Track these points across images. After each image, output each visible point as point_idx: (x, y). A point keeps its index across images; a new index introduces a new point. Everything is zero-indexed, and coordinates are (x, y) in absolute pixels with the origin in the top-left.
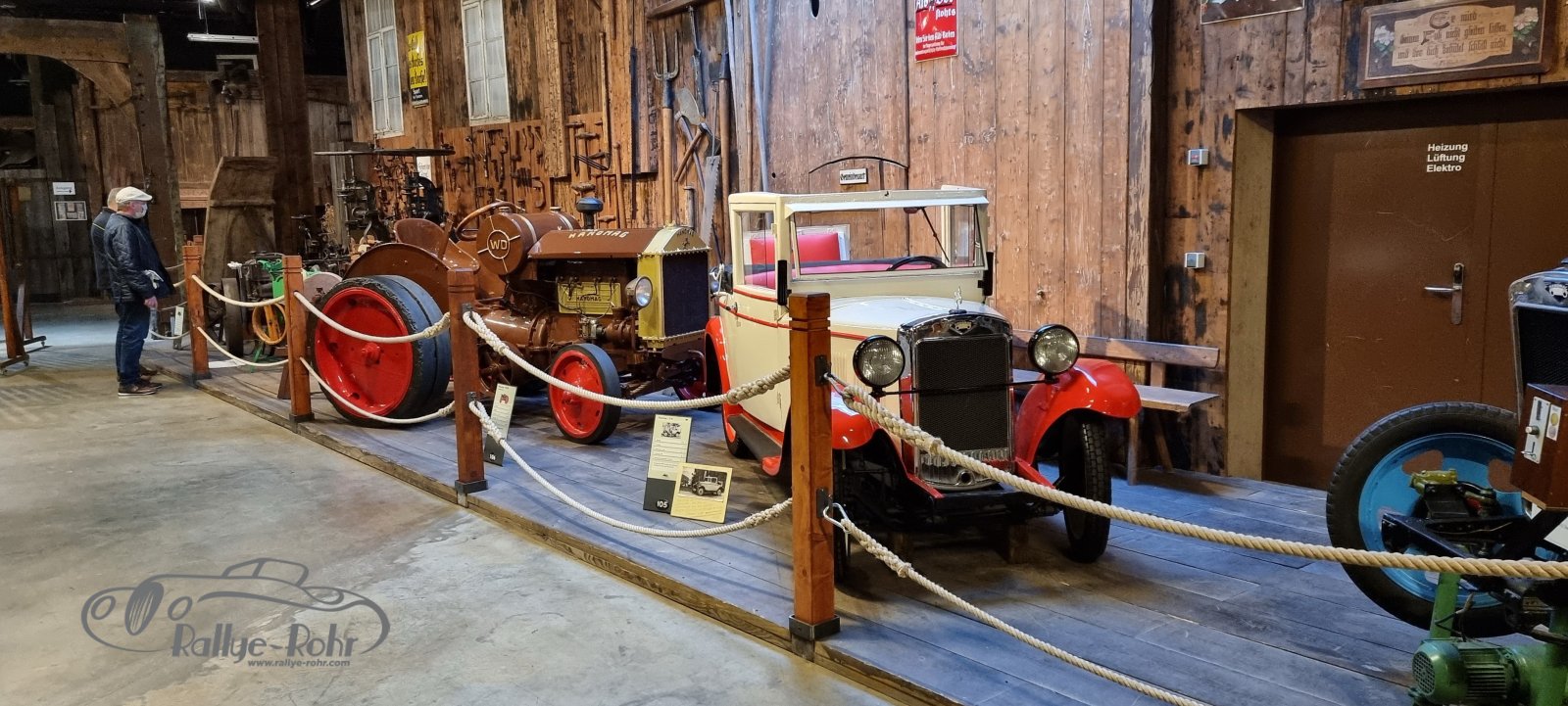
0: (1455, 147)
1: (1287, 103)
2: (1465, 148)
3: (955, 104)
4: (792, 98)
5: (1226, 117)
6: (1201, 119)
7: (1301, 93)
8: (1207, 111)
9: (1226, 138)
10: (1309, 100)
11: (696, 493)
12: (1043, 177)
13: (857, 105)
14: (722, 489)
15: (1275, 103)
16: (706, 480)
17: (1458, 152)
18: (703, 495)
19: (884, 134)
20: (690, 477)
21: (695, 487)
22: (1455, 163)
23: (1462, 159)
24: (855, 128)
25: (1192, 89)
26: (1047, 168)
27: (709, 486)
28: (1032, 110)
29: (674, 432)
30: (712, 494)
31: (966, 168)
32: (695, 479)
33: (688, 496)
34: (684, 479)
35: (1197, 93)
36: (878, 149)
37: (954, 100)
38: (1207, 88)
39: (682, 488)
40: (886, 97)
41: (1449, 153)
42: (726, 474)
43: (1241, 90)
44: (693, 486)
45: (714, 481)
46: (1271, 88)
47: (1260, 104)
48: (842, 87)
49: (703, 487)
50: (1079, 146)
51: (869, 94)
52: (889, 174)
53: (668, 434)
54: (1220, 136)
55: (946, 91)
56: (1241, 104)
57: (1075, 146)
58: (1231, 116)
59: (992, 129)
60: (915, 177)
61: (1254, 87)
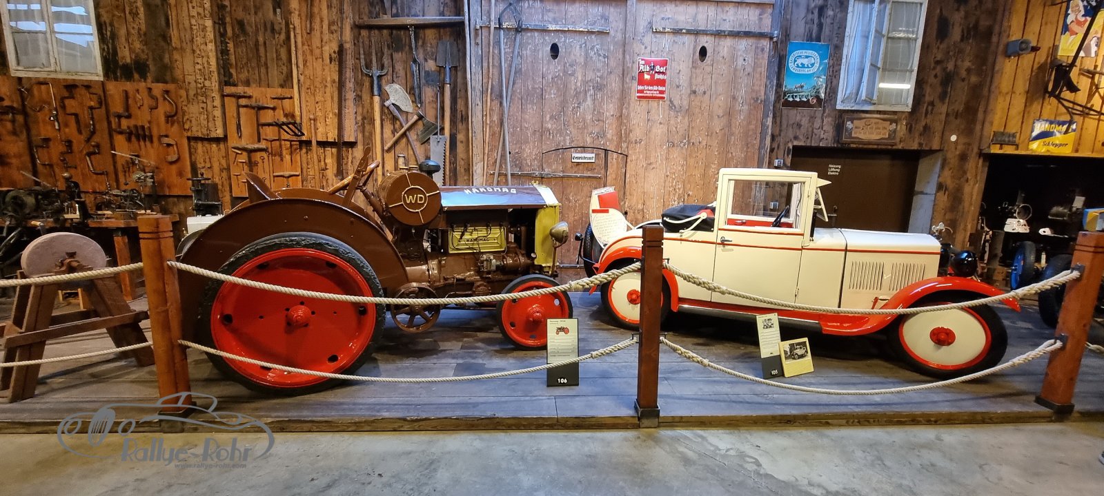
0: (837, 166)
1: (813, 145)
2: (840, 167)
3: (662, 125)
4: (529, 106)
5: (789, 148)
6: (778, 147)
7: (819, 141)
8: (781, 144)
9: (788, 155)
10: (821, 145)
11: (794, 359)
12: (713, 166)
13: (589, 117)
14: (807, 352)
15: (808, 144)
16: (797, 349)
17: (838, 168)
18: (799, 358)
19: (609, 136)
20: (788, 350)
21: (793, 355)
22: (837, 172)
23: (839, 170)
24: (586, 131)
25: (775, 134)
26: (716, 162)
27: (799, 352)
28: (710, 134)
29: (770, 324)
30: (802, 356)
31: (667, 159)
32: (791, 351)
33: (791, 362)
34: (786, 352)
35: (777, 136)
36: (604, 144)
37: (661, 123)
38: (782, 134)
39: (786, 358)
40: (612, 115)
41: (835, 168)
42: (805, 342)
43: (796, 138)
44: (792, 355)
45: (801, 348)
46: (808, 138)
47: (803, 144)
48: (576, 105)
49: (797, 354)
50: (734, 154)
51: (599, 112)
52: (613, 159)
53: (766, 327)
54: (786, 155)
55: (657, 117)
56: (796, 143)
57: (732, 153)
58: (791, 147)
59: (685, 141)
60: (631, 161)
61: (801, 137)
